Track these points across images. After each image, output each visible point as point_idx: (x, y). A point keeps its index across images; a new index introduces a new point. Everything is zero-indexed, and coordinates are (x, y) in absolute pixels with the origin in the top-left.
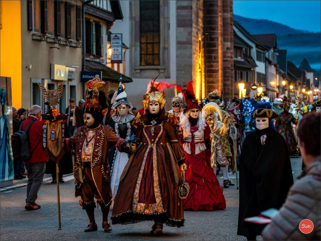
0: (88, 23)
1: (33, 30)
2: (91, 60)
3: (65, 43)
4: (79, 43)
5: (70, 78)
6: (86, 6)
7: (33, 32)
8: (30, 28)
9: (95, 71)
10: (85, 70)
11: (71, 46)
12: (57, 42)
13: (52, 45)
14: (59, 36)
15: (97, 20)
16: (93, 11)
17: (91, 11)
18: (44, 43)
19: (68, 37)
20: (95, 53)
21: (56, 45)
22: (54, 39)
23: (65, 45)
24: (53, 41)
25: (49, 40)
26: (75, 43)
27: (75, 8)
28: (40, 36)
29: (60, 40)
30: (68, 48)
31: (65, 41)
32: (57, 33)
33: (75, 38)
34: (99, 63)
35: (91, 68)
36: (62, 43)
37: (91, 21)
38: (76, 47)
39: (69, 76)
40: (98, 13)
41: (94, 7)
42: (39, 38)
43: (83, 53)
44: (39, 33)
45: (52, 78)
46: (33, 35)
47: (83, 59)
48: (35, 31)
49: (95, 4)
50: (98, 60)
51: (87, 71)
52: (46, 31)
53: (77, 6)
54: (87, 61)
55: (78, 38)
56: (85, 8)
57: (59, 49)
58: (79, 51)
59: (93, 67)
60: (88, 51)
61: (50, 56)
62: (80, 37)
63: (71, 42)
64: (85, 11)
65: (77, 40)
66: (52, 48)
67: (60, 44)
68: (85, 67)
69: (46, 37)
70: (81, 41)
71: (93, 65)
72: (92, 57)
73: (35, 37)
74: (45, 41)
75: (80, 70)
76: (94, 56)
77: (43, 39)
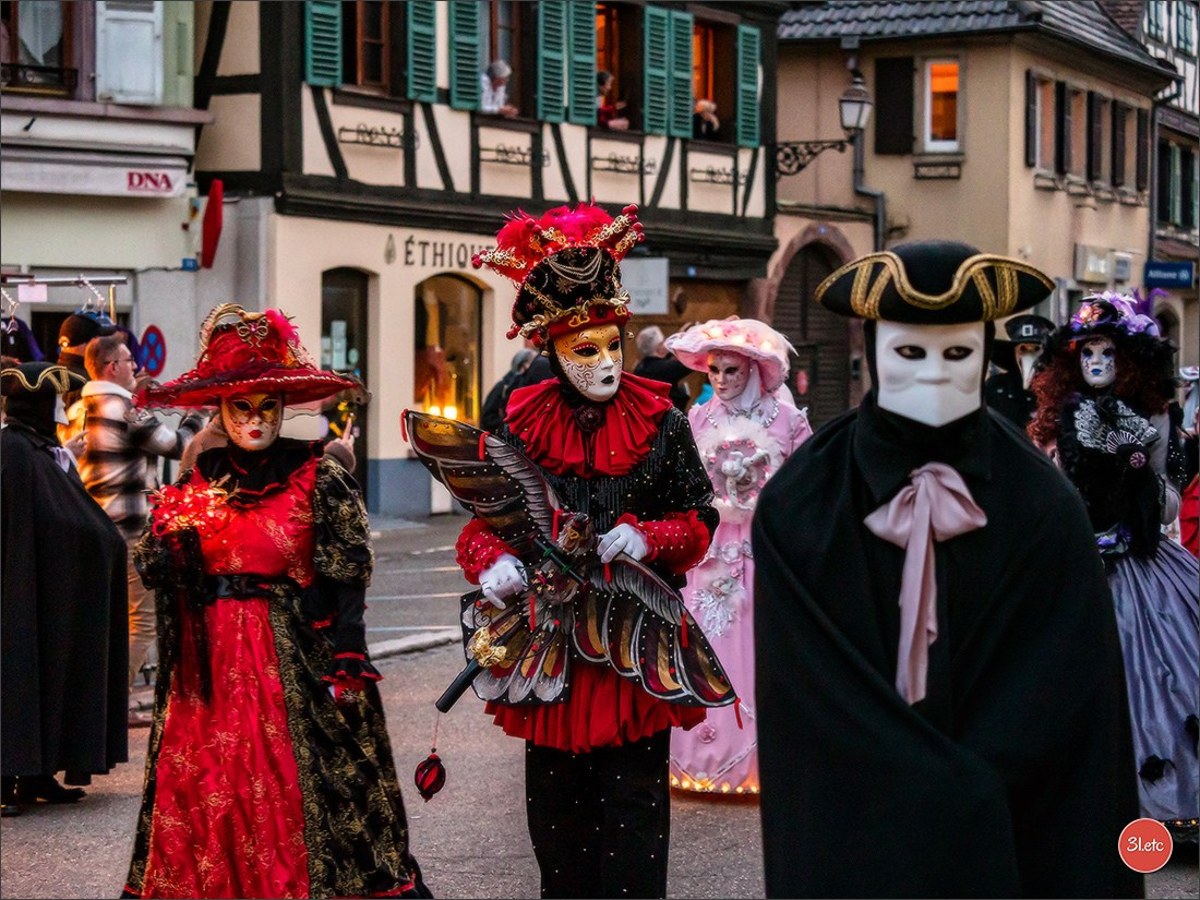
0: (1165, 150)
1: (1038, 165)
2: (1170, 235)
3: (1109, 196)
4: (1143, 196)
5: (1120, 276)
6: (1160, 109)
7: (1038, 169)
8: (1031, 160)
9: (1178, 262)
10: (1156, 259)
11: (1124, 204)
12: (1092, 192)
13: (1078, 202)
14: (1097, 178)
15: (1185, 141)
16: (1176, 121)
17: (1173, 121)
18: (1061, 196)
19: (1118, 181)
20: (1178, 220)
21: (1090, 201)
22: (1084, 186)
23: (1111, 201)
24: (1082, 190)
25: (1074, 189)
26: (1133, 197)
27: (1135, 114)
28: (1053, 180)
29: (1098, 189)
30: (1116, 207)
31: (1110, 192)
32: (1092, 173)
33: (1134, 183)
34: (1188, 244)
35: (1169, 256)
36: (1104, 195)
37: (1172, 144)
38: (1134, 206)
39: (1118, 271)
40: (1187, 125)
41: (1178, 111)
42: (1050, 184)
43: (1151, 220)
44: (1051, 173)
45: (1079, 277)
46: (1038, 176)
47: (1151, 234)
48: (1043, 166)
49: (1182, 105)
50: (1184, 237)
51: (1160, 261)
52: (1066, 168)
53: (1139, 110)
54: (1160, 237)
55: (1141, 185)
56: (1159, 115)
57: (1095, 209)
58: (1142, 214)
59: (1173, 252)
60: (1162, 215)
61: (1076, 225)
62: (1145, 181)
63: (1125, 193)
64: (1158, 121)
65: (1140, 189)
66: (1079, 206)
67: (1098, 199)
68: (1155, 252)
69: (1066, 181)
70: (1147, 192)
71: (1172, 247)
72: (1171, 229)
73: (1042, 183)
74: (1063, 190)
75: (1144, 259)
76: (1176, 226)
77: (1060, 187)
